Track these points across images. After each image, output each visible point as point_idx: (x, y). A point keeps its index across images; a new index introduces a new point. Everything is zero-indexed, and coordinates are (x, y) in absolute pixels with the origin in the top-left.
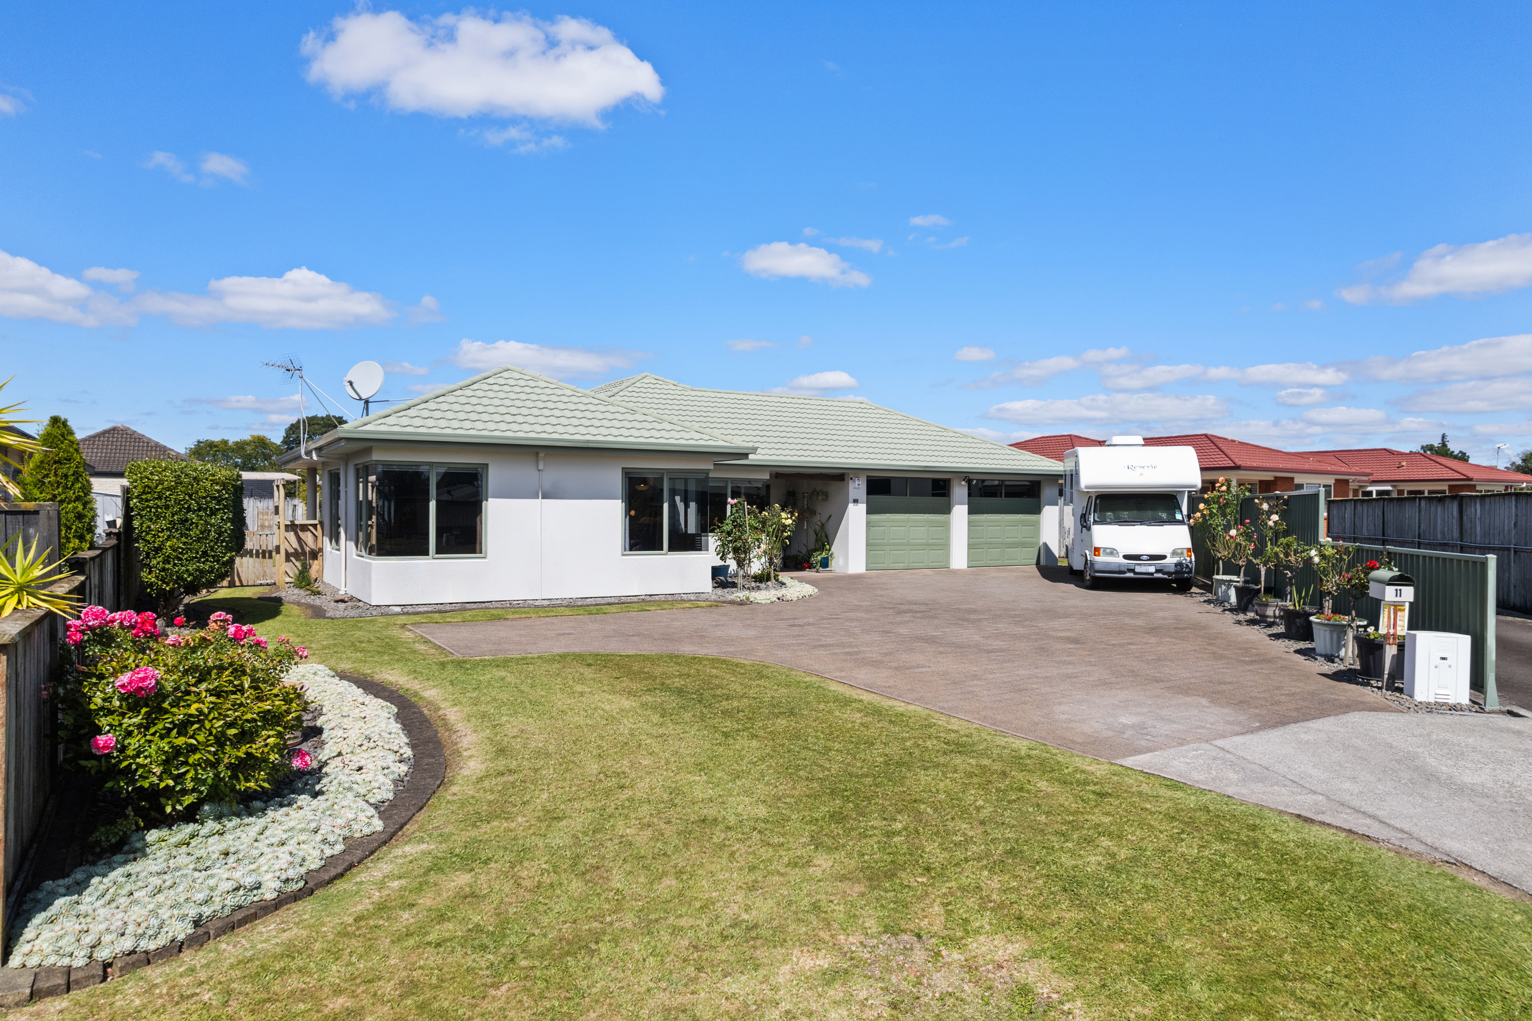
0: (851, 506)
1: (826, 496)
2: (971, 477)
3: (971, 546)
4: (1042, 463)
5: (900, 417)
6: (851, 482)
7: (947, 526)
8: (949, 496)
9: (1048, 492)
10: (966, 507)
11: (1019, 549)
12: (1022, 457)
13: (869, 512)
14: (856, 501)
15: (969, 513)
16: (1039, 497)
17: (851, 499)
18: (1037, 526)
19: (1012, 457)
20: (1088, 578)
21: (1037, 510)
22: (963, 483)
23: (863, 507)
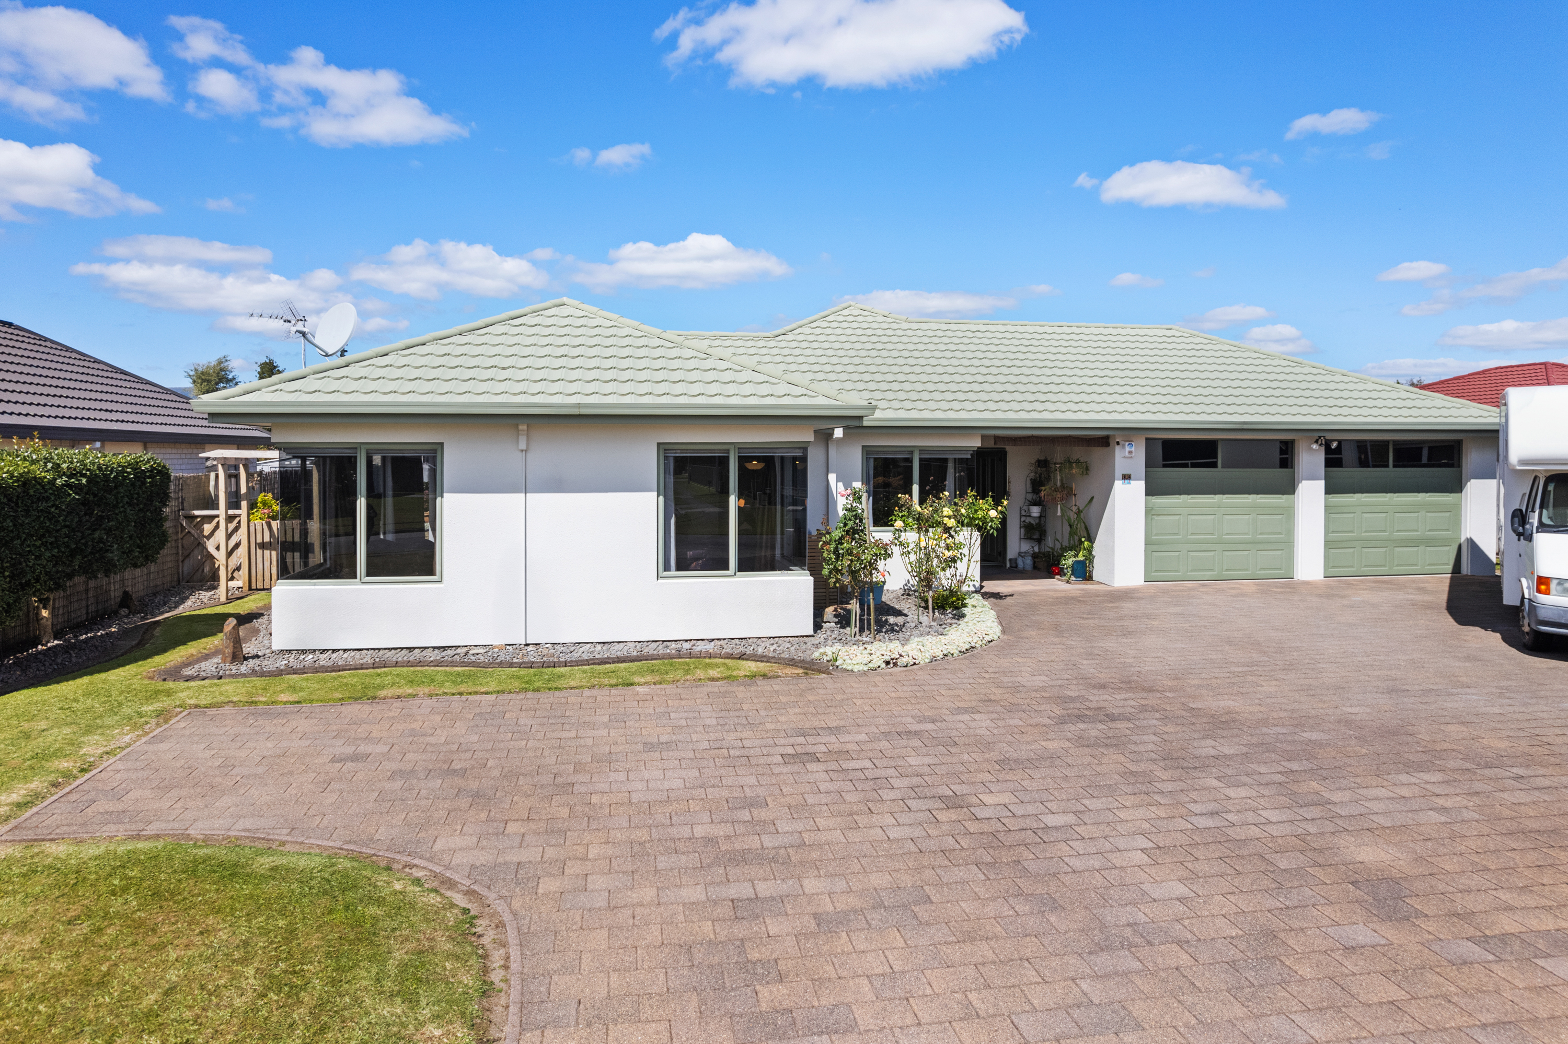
0: (1118, 484)
1: (1086, 469)
2: (1329, 436)
3: (1329, 544)
4: (1464, 412)
5: (1226, 347)
6: (1117, 448)
7: (1289, 514)
8: (1292, 467)
9: (1472, 457)
10: (1321, 484)
11: (1422, 548)
12: (1428, 403)
13: (1150, 492)
14: (1127, 477)
15: (1326, 493)
16: (1459, 466)
17: (1119, 473)
18: (1455, 513)
19: (1409, 403)
20: (1526, 629)
21: (1457, 486)
22: (1315, 446)
23: (1139, 486)
